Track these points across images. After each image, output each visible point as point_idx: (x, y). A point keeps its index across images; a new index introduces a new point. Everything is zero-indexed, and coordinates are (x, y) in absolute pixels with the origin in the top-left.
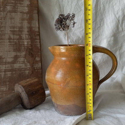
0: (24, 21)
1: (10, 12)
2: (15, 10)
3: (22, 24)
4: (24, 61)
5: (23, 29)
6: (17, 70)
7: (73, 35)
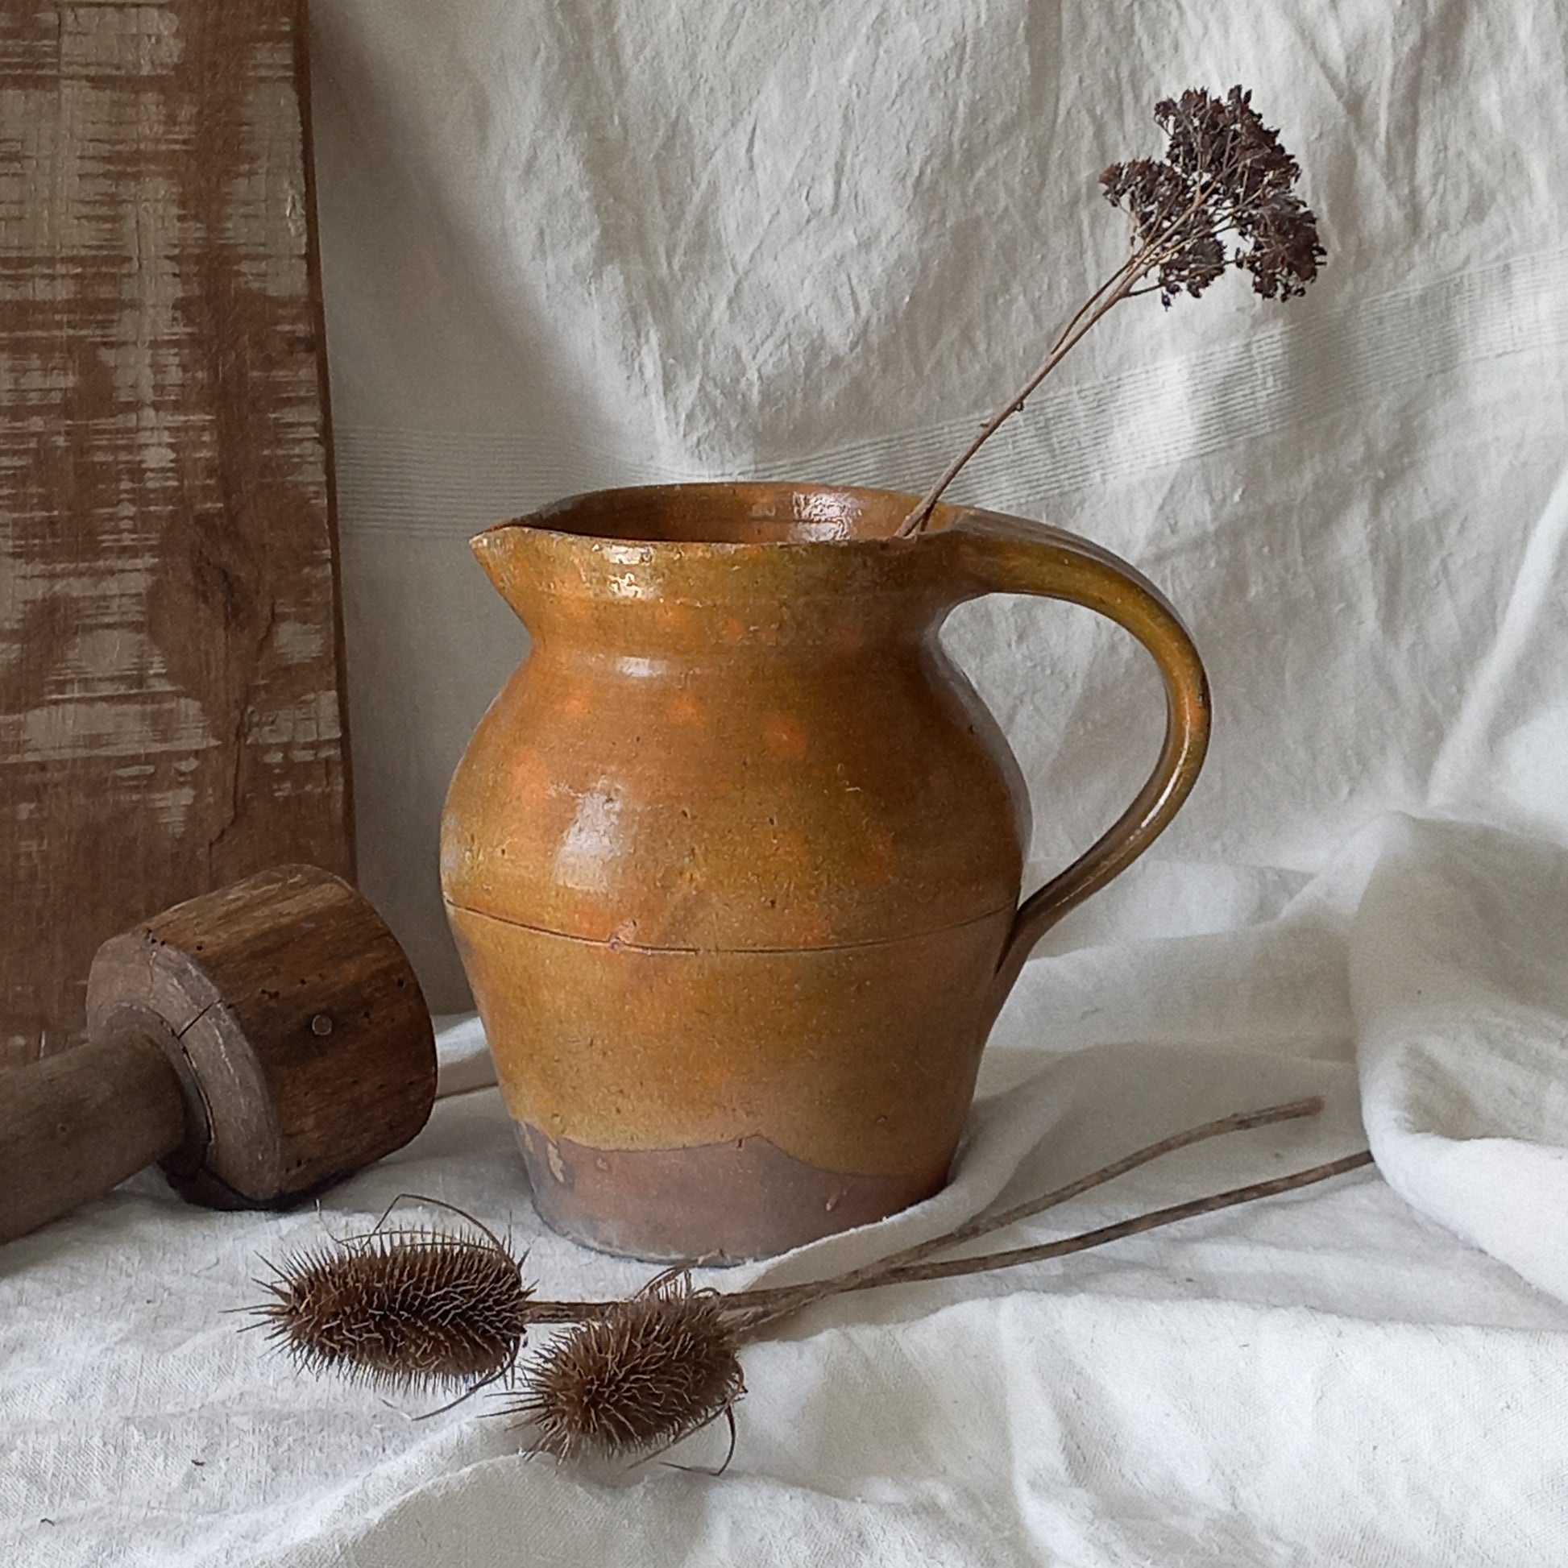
0: (132, 188)
2: (29, 51)
3: (108, 226)
4: (142, 668)
5: (129, 275)
6: (56, 785)
7: (732, 319)
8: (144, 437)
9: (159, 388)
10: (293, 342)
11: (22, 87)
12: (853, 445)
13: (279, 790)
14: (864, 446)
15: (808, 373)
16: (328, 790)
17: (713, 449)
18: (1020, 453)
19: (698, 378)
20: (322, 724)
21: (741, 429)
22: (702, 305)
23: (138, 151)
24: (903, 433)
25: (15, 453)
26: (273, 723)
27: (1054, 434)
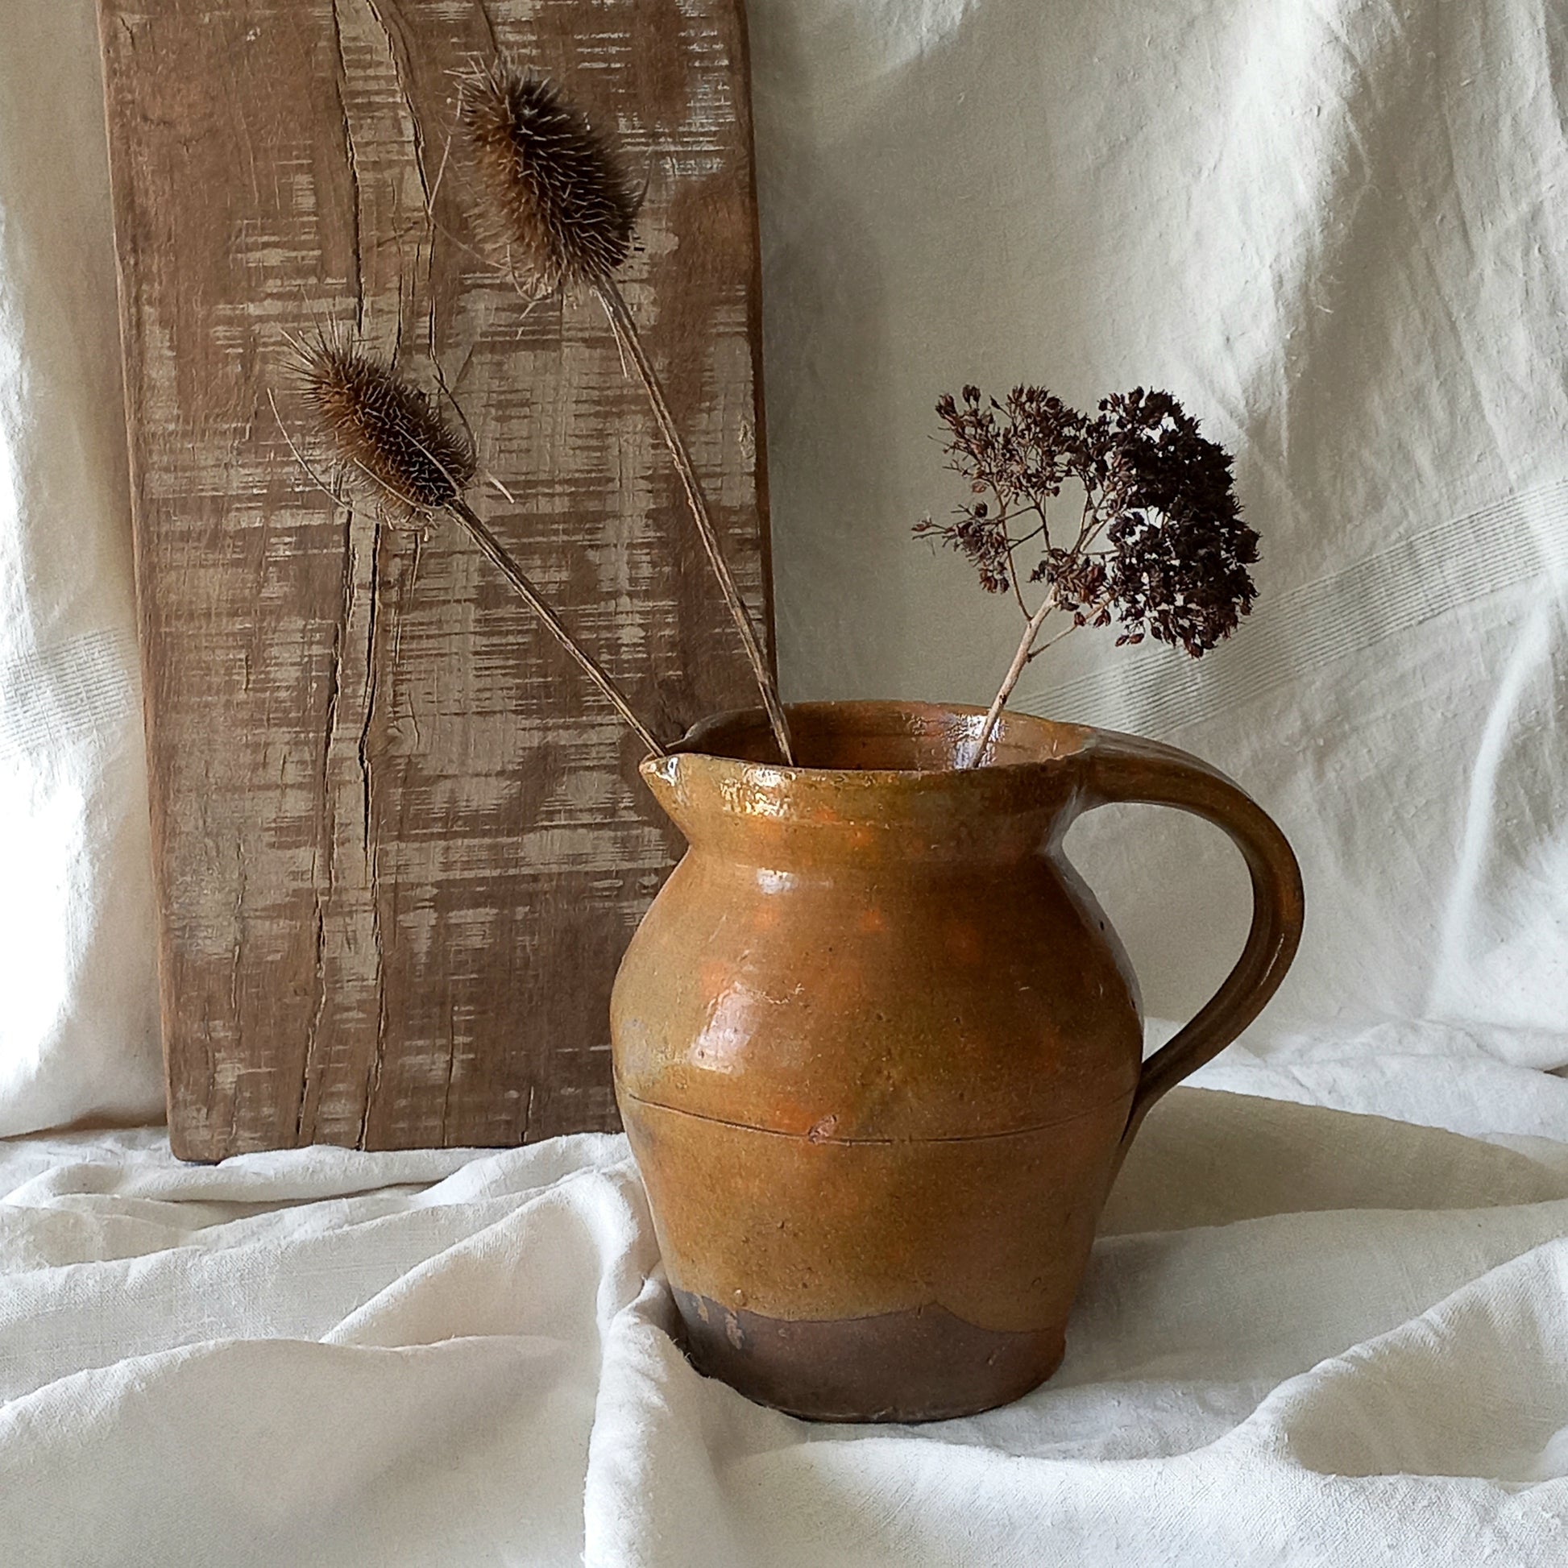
0: (616, 424)
1: (493, 348)
2: (538, 321)
3: (599, 454)
4: (616, 802)
5: (613, 492)
6: (546, 893)
8: (621, 619)
9: (633, 580)
11: (533, 349)
23: (622, 396)
25: (520, 632)
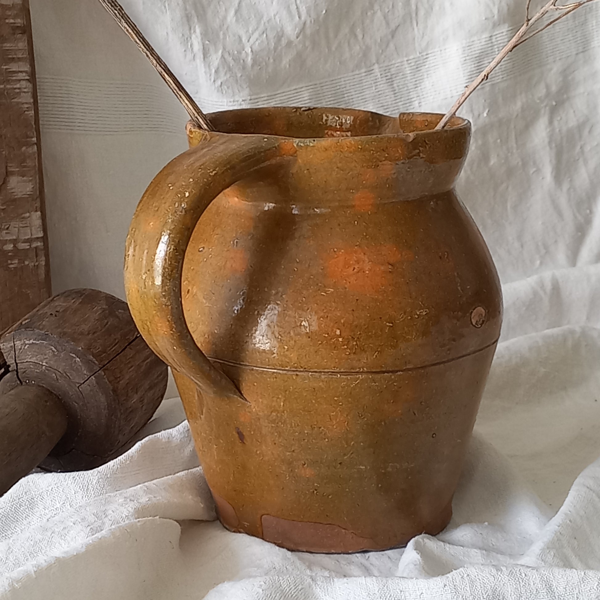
7: (237, 21)
10: (15, 29)
12: (297, 87)
13: (12, 264)
14: (302, 88)
15: (275, 49)
16: (36, 264)
17: (228, 88)
18: (379, 91)
19: (220, 52)
20: (33, 228)
21: (243, 78)
22: (222, 13)
24: (322, 81)
26: (7, 228)
27: (395, 82)
